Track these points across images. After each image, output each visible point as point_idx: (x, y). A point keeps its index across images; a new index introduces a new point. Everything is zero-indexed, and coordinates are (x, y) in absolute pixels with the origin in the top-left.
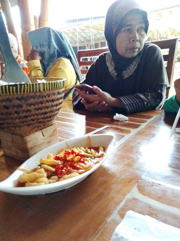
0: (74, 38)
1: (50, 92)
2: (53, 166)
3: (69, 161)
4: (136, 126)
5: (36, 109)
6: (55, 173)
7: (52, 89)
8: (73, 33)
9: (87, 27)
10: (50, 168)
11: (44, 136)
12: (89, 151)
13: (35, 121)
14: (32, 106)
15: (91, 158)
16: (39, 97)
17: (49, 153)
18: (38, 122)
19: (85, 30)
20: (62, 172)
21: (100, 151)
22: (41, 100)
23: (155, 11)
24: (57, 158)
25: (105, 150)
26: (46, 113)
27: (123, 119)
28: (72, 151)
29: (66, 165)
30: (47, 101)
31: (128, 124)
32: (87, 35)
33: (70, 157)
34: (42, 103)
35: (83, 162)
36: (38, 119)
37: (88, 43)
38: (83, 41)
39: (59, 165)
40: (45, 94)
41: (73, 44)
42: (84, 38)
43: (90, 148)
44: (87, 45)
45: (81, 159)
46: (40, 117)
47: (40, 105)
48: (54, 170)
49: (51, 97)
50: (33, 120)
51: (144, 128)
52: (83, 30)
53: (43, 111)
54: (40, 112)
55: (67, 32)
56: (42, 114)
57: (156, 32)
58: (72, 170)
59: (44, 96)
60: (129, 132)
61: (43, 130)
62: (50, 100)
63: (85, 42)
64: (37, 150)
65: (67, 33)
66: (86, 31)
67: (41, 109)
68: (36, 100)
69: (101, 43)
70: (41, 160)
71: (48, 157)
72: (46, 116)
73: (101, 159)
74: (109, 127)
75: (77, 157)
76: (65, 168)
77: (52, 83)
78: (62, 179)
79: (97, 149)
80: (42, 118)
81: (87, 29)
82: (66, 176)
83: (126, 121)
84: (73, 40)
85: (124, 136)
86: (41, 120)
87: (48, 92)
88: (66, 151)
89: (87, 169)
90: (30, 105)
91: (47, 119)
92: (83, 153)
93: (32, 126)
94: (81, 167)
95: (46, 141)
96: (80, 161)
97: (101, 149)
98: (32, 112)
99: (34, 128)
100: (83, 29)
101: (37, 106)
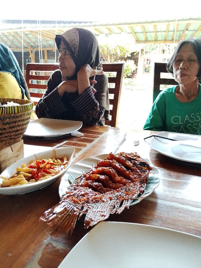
0: (15, 42)
1: (22, 113)
2: (29, 173)
3: (42, 168)
4: (91, 141)
5: (10, 128)
6: (32, 178)
7: (24, 111)
8: (14, 36)
9: (32, 31)
10: (28, 174)
11: (12, 151)
12: (56, 161)
13: (8, 138)
14: (8, 125)
15: (59, 165)
16: (14, 117)
17: (22, 163)
18: (10, 138)
19: (28, 34)
20: (39, 176)
21: (65, 160)
22: (14, 120)
23: (104, 25)
24: (31, 167)
25: (68, 160)
26: (18, 131)
27: (80, 135)
28: (43, 160)
29: (40, 171)
30: (19, 121)
31: (84, 139)
32: (31, 40)
33: (42, 166)
34: (15, 122)
35: (53, 169)
36: (11, 136)
37: (32, 49)
38: (26, 46)
39: (34, 171)
40: (18, 115)
41: (14, 49)
42: (28, 44)
43: (56, 159)
44: (32, 51)
45: (51, 166)
46: (12, 134)
47: (14, 124)
48: (30, 175)
49: (22, 117)
50: (6, 137)
51: (97, 143)
52: (27, 35)
53: (16, 129)
54: (13, 129)
55: (7, 34)
56: (14, 131)
57: (106, 49)
58: (46, 174)
59: (17, 117)
60: (85, 146)
61: (12, 146)
62: (21, 120)
63: (29, 48)
64: (7, 163)
65: (6, 36)
66: (30, 36)
67: (14, 127)
68: (11, 120)
69: (48, 51)
70: (17, 169)
71: (23, 167)
72: (17, 133)
73: (66, 165)
74: (68, 142)
75: (48, 165)
76: (40, 173)
77: (24, 106)
78: (38, 180)
79: (62, 160)
80: (14, 135)
81: (31, 34)
82: (42, 178)
83: (82, 136)
84: (13, 44)
85: (81, 149)
86: (13, 137)
87: (20, 114)
88: (37, 162)
89: (56, 173)
90: (6, 124)
91: (17, 136)
92: (52, 162)
93: (4, 142)
94: (52, 172)
95: (14, 155)
96: (51, 168)
97: (65, 159)
98: (6, 130)
99: (6, 144)
100: (27, 33)
101: (11, 125)
